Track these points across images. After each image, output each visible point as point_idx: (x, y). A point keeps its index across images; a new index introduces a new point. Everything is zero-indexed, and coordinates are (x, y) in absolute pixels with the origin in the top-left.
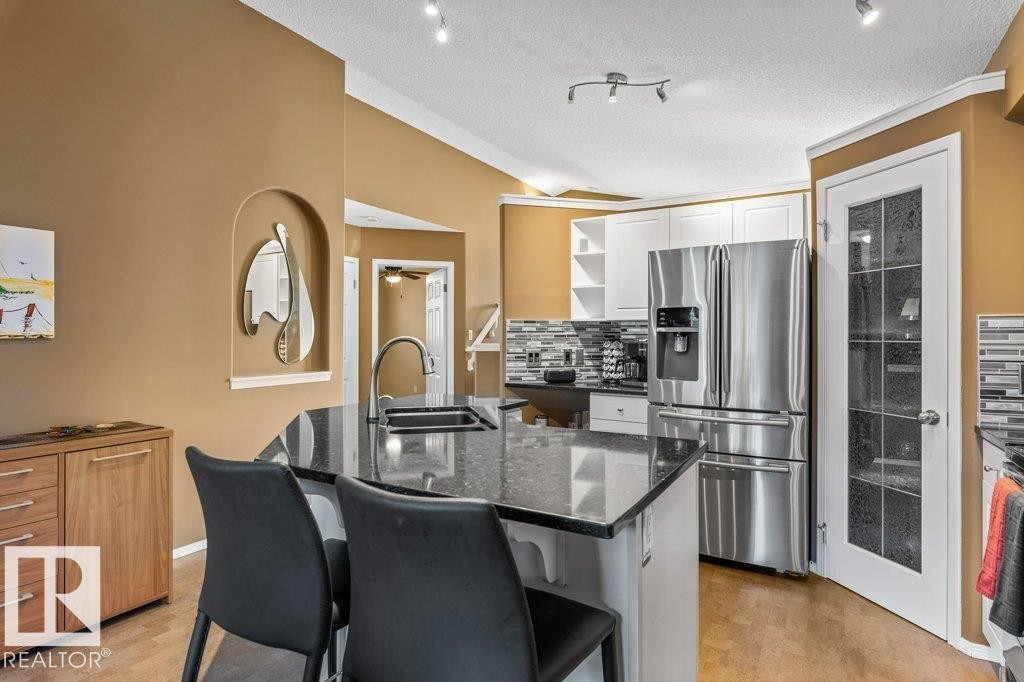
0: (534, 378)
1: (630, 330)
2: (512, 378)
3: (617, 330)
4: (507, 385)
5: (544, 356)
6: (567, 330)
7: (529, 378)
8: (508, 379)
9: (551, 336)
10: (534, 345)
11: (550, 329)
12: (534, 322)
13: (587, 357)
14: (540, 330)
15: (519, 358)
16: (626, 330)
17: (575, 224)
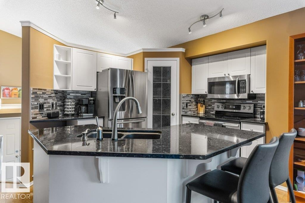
0: (41, 117)
1: (71, 94)
2: (33, 118)
3: (66, 94)
4: (31, 122)
5: (45, 106)
6: (52, 93)
7: (40, 118)
8: (31, 118)
9: (47, 96)
10: (41, 101)
11: (47, 93)
12: (41, 89)
13: (58, 105)
14: (43, 93)
15: (36, 108)
16: (69, 94)
17: (55, 46)
